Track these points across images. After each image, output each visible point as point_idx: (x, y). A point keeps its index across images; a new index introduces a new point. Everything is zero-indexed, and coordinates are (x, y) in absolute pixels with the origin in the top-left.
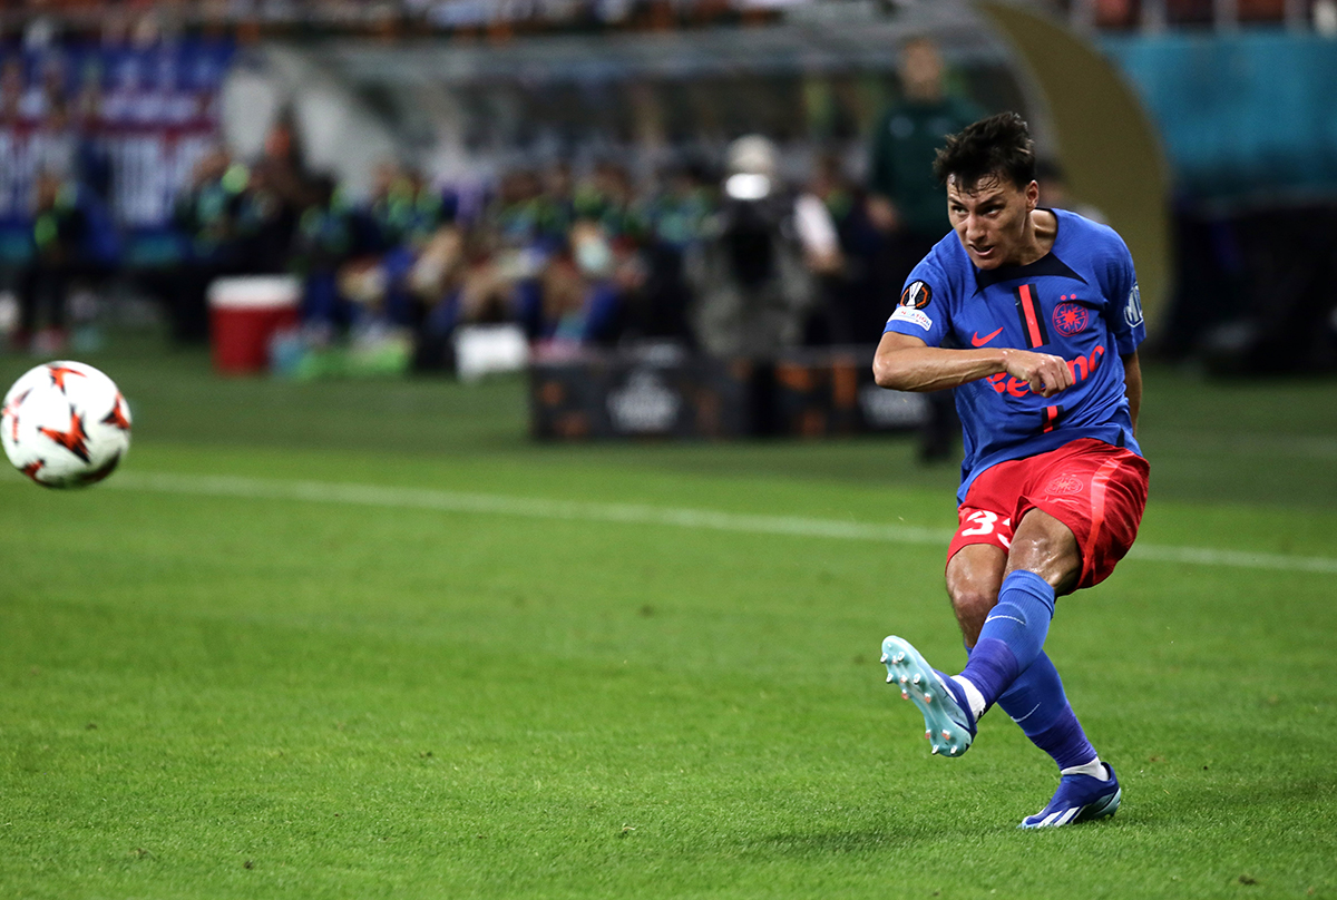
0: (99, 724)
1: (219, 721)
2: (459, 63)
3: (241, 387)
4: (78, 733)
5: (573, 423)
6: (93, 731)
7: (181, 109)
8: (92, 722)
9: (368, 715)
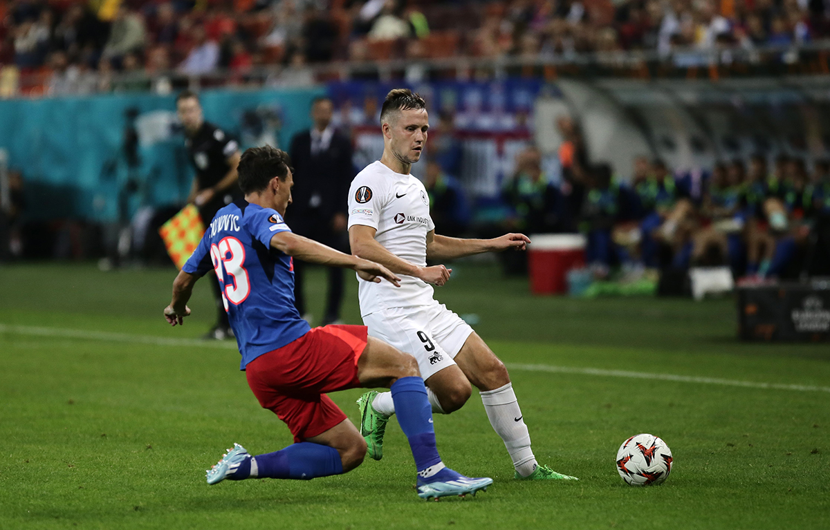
0: (457, 521)
1: (534, 521)
2: (689, 94)
3: (549, 302)
4: (442, 526)
5: (767, 329)
6: (452, 526)
7: (508, 122)
8: (452, 520)
9: (632, 518)
